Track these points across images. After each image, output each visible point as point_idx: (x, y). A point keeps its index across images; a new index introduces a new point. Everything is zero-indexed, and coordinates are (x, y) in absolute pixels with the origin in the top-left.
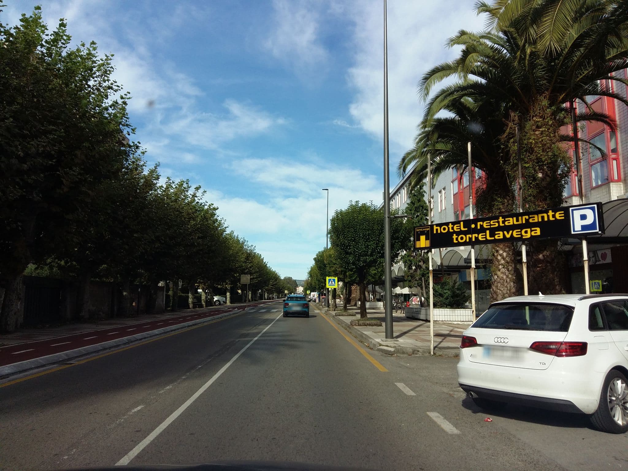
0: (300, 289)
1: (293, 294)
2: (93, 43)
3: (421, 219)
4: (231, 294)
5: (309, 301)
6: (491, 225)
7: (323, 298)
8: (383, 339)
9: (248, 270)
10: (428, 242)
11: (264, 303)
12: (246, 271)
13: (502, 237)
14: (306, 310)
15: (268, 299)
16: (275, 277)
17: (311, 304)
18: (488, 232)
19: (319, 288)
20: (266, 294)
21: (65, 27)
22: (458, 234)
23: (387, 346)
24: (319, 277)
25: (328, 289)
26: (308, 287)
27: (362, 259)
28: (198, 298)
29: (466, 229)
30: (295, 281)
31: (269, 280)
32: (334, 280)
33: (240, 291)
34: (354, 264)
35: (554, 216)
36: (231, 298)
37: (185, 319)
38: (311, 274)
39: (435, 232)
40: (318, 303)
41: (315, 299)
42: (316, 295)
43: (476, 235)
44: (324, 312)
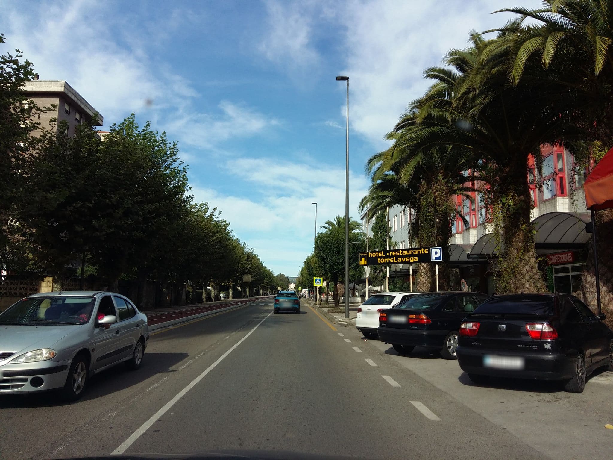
0: (292, 286)
1: (285, 290)
2: (164, 133)
3: (383, 235)
4: (233, 290)
5: (300, 298)
6: (396, 254)
7: (312, 294)
8: (343, 319)
9: (248, 270)
10: (366, 261)
11: (260, 298)
12: (246, 271)
13: (401, 261)
14: (296, 306)
15: (262, 295)
16: (269, 275)
17: (302, 300)
18: (395, 258)
19: (309, 286)
20: (261, 291)
21: (149, 126)
22: (381, 258)
23: (344, 322)
24: (308, 277)
25: (316, 287)
26: (299, 284)
27: (335, 267)
28: (209, 293)
29: (384, 256)
30: (287, 278)
31: (264, 278)
32: (320, 280)
33: (239, 288)
34: (329, 270)
35: (424, 251)
36: (233, 294)
37: (198, 311)
38: (302, 273)
39: (369, 256)
40: (308, 299)
41: (306, 295)
42: (306, 291)
43: (389, 259)
44: (311, 305)
